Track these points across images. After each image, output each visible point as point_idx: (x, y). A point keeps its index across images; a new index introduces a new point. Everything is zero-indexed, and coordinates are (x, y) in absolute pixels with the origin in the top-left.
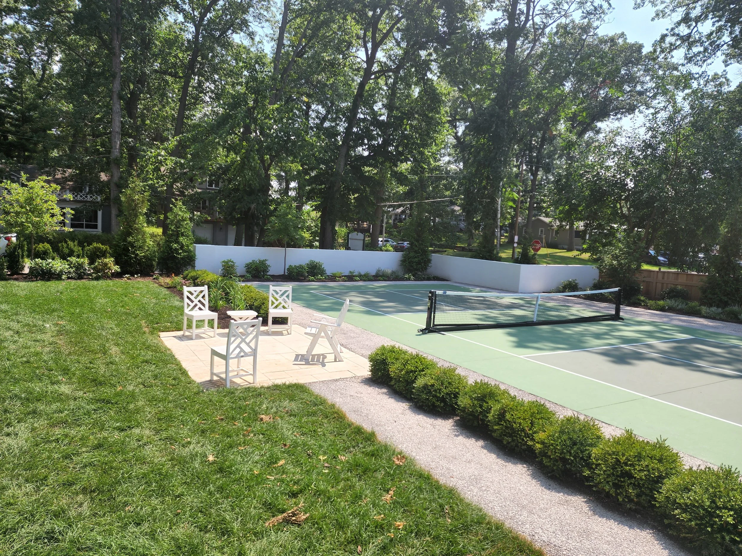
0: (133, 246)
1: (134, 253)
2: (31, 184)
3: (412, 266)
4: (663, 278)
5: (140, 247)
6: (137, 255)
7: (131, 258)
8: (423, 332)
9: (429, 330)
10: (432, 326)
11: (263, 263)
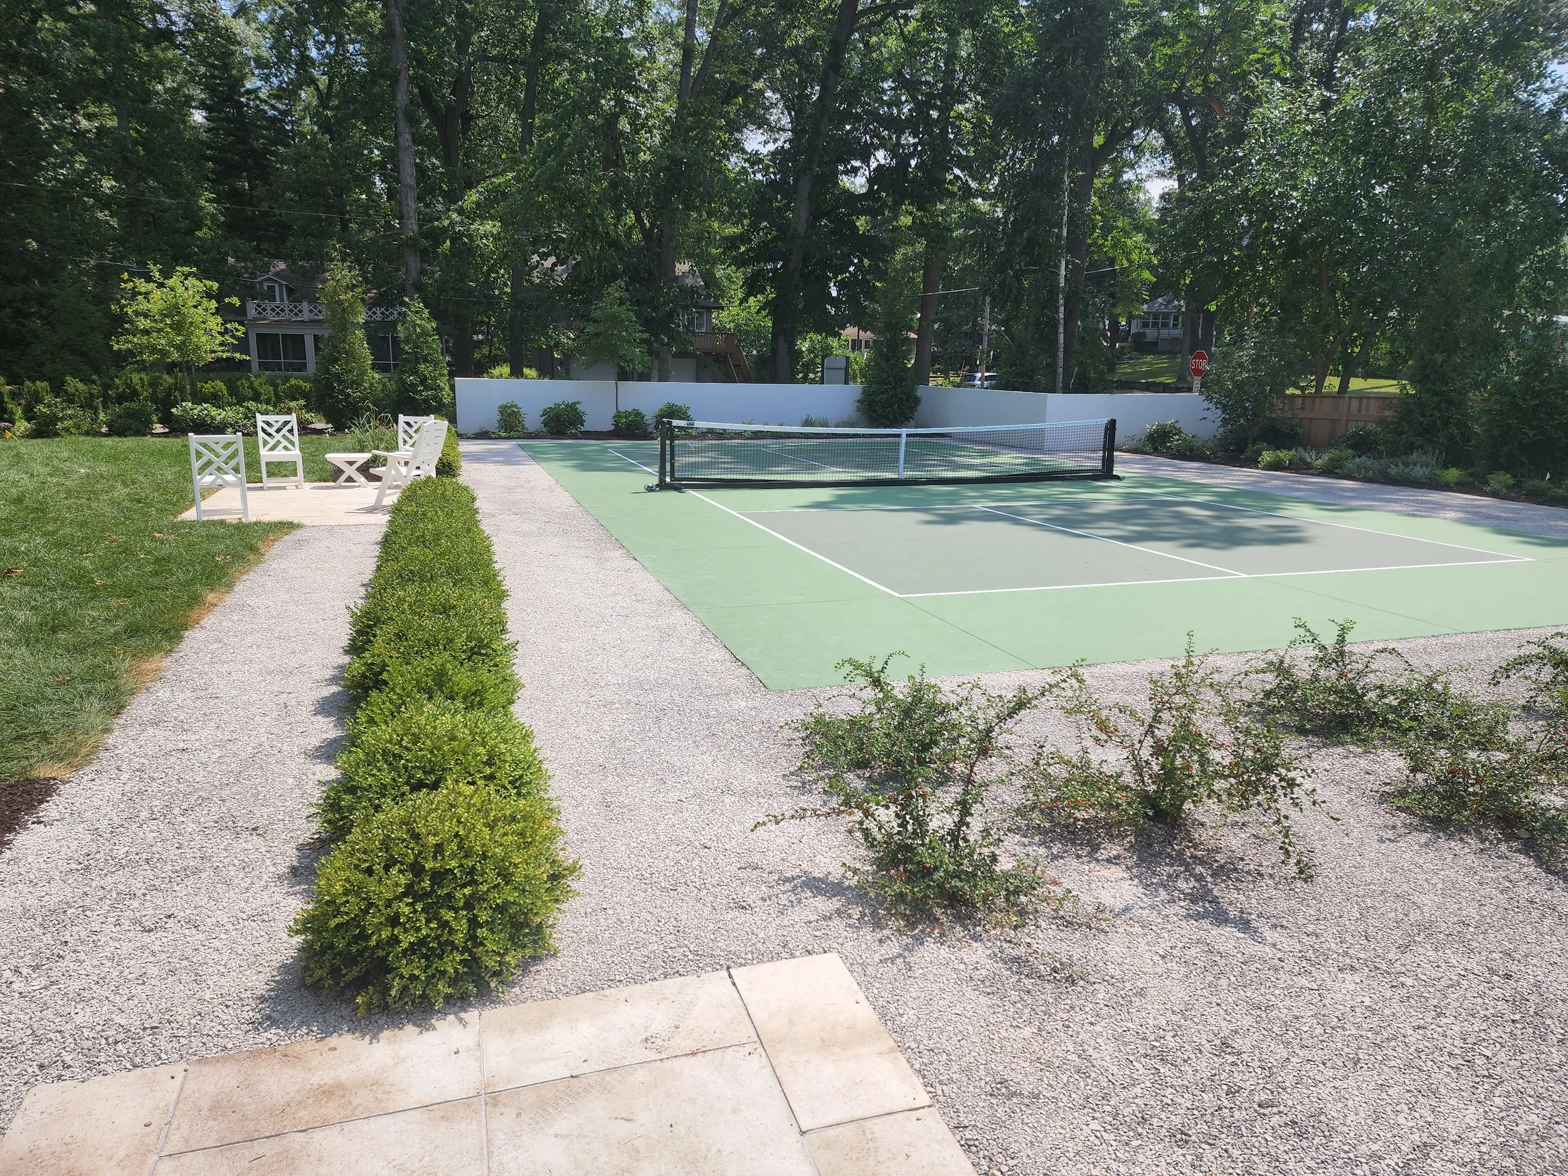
0: (340, 382)
1: (342, 392)
2: (170, 282)
3: (875, 411)
4: (1359, 411)
5: (353, 382)
6: (349, 395)
7: (339, 401)
8: (650, 489)
9: (662, 486)
10: (668, 480)
11: (572, 408)
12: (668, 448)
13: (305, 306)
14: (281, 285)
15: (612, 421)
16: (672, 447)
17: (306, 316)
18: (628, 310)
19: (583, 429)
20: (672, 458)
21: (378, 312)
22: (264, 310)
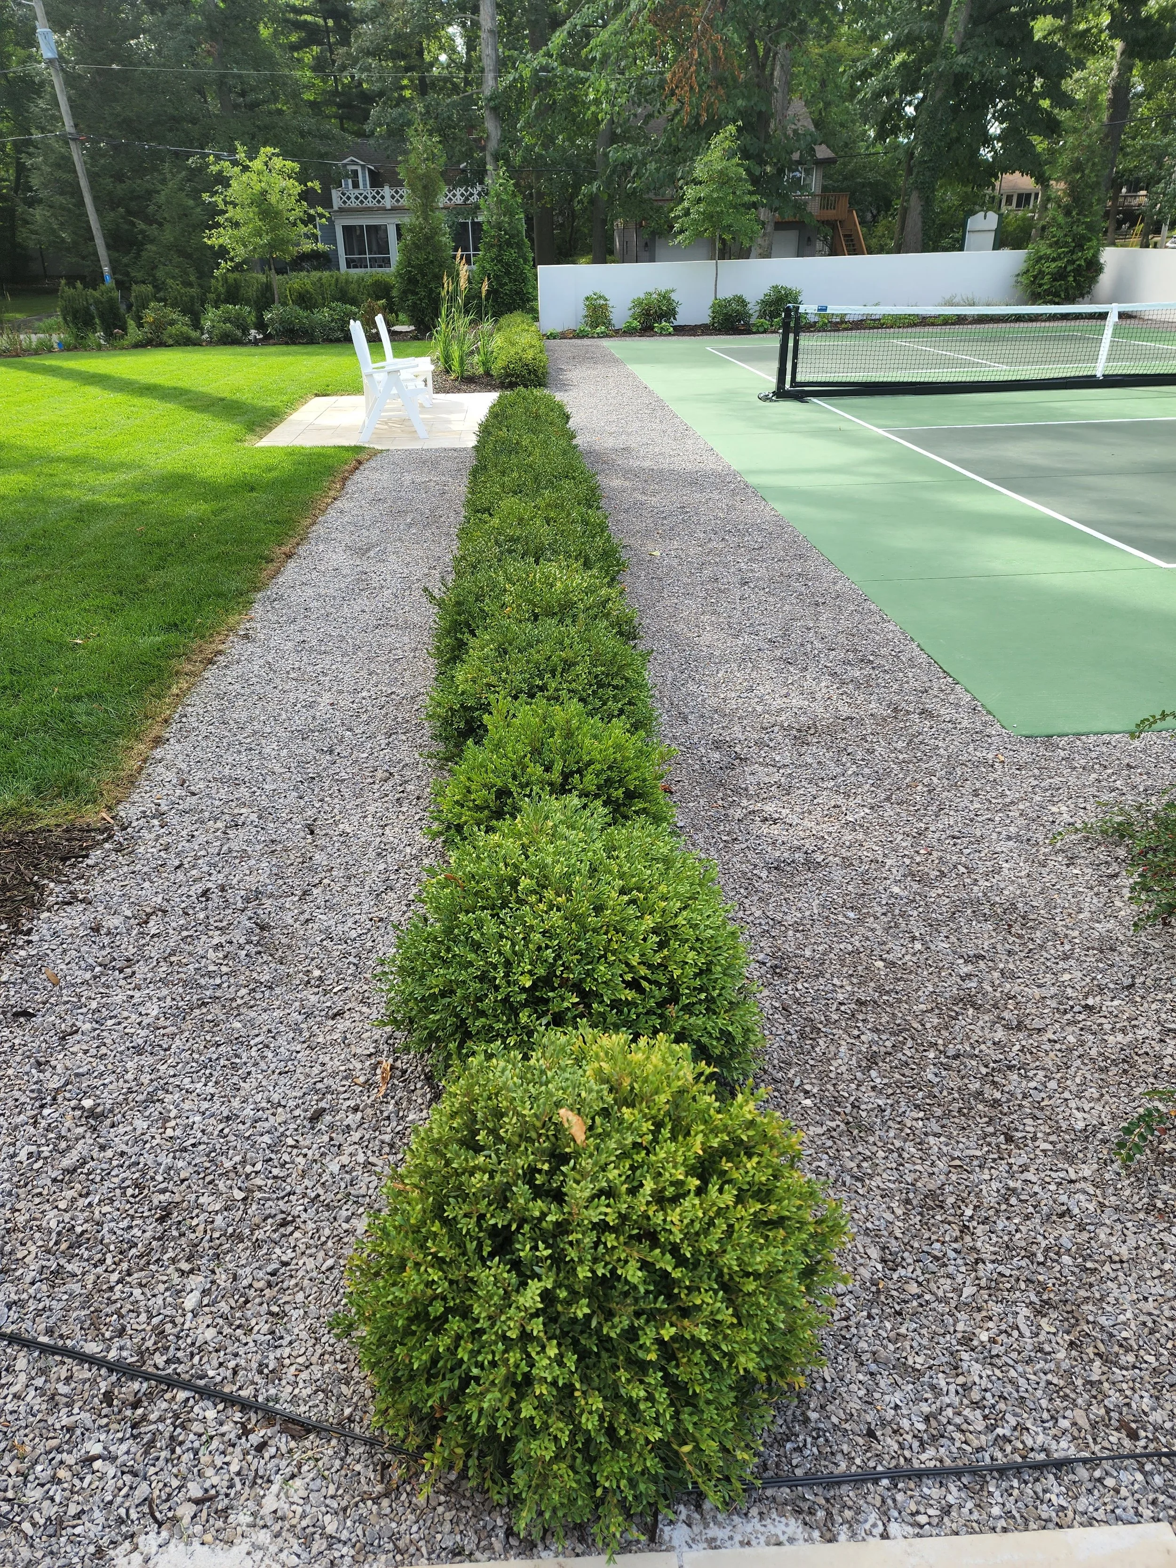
1: (425, 287)
8: (766, 398)
9: (781, 394)
10: (787, 386)
11: (665, 297)
12: (791, 344)
13: (387, 191)
14: (363, 167)
15: (709, 312)
16: (796, 343)
17: (388, 203)
18: (738, 165)
19: (676, 323)
20: (795, 356)
21: (458, 193)
22: (349, 198)
